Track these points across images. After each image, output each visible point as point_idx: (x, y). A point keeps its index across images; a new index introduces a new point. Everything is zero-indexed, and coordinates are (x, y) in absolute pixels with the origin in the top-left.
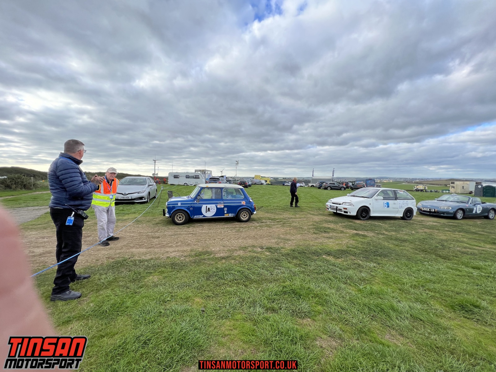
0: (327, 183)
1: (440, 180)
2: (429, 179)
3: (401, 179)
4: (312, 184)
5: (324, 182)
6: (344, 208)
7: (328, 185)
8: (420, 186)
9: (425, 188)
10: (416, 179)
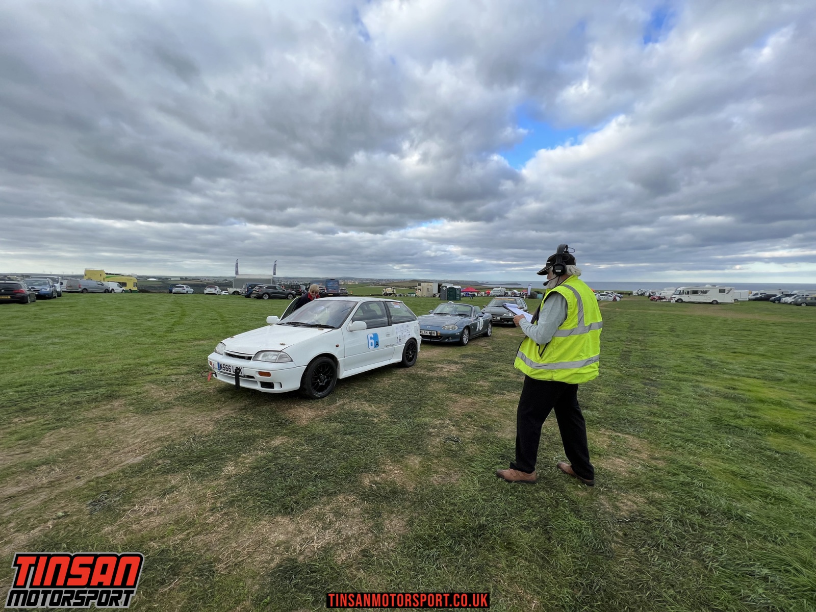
0: (261, 287)
1: (404, 281)
2: (395, 280)
3: (367, 279)
4: (235, 290)
5: (255, 285)
6: (261, 374)
7: (264, 289)
8: (388, 289)
9: (393, 291)
10: (382, 280)
